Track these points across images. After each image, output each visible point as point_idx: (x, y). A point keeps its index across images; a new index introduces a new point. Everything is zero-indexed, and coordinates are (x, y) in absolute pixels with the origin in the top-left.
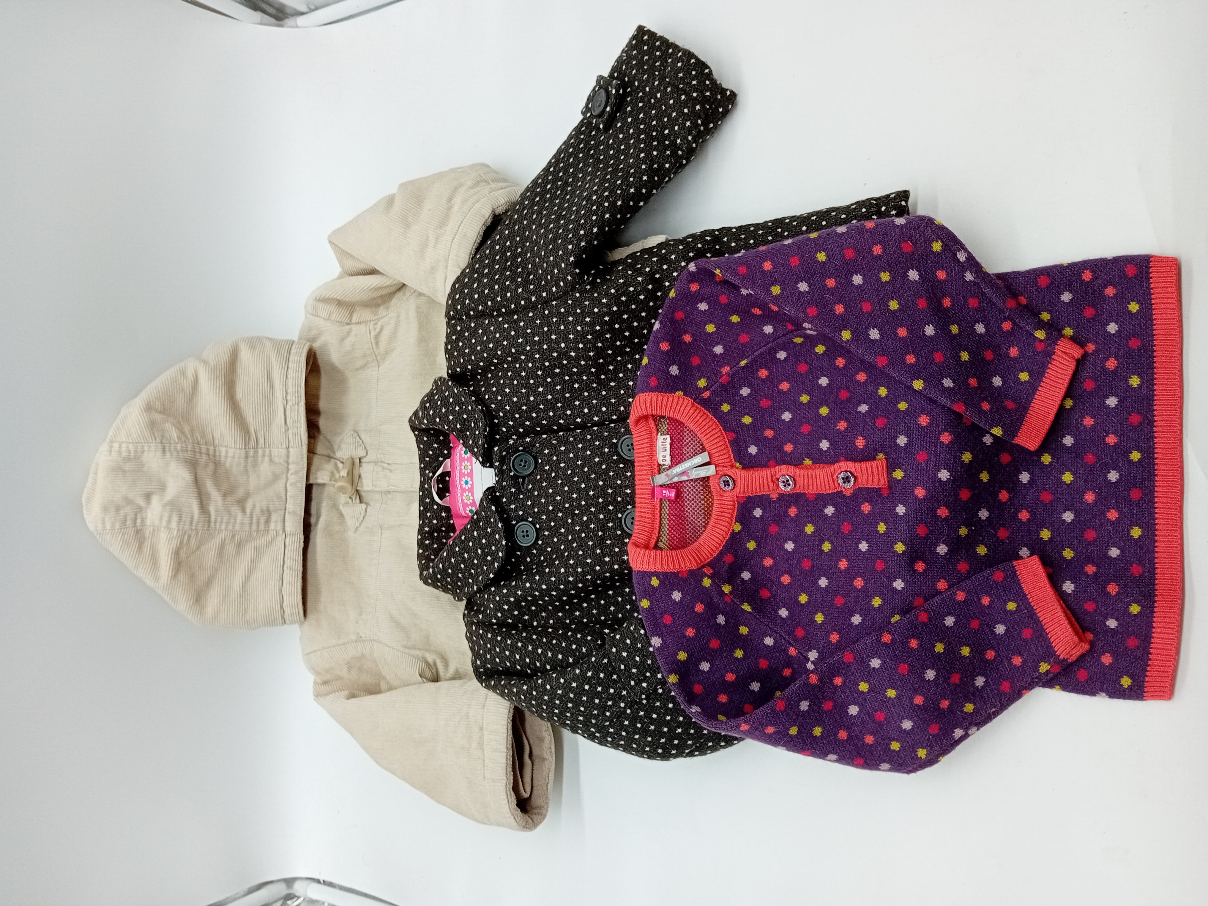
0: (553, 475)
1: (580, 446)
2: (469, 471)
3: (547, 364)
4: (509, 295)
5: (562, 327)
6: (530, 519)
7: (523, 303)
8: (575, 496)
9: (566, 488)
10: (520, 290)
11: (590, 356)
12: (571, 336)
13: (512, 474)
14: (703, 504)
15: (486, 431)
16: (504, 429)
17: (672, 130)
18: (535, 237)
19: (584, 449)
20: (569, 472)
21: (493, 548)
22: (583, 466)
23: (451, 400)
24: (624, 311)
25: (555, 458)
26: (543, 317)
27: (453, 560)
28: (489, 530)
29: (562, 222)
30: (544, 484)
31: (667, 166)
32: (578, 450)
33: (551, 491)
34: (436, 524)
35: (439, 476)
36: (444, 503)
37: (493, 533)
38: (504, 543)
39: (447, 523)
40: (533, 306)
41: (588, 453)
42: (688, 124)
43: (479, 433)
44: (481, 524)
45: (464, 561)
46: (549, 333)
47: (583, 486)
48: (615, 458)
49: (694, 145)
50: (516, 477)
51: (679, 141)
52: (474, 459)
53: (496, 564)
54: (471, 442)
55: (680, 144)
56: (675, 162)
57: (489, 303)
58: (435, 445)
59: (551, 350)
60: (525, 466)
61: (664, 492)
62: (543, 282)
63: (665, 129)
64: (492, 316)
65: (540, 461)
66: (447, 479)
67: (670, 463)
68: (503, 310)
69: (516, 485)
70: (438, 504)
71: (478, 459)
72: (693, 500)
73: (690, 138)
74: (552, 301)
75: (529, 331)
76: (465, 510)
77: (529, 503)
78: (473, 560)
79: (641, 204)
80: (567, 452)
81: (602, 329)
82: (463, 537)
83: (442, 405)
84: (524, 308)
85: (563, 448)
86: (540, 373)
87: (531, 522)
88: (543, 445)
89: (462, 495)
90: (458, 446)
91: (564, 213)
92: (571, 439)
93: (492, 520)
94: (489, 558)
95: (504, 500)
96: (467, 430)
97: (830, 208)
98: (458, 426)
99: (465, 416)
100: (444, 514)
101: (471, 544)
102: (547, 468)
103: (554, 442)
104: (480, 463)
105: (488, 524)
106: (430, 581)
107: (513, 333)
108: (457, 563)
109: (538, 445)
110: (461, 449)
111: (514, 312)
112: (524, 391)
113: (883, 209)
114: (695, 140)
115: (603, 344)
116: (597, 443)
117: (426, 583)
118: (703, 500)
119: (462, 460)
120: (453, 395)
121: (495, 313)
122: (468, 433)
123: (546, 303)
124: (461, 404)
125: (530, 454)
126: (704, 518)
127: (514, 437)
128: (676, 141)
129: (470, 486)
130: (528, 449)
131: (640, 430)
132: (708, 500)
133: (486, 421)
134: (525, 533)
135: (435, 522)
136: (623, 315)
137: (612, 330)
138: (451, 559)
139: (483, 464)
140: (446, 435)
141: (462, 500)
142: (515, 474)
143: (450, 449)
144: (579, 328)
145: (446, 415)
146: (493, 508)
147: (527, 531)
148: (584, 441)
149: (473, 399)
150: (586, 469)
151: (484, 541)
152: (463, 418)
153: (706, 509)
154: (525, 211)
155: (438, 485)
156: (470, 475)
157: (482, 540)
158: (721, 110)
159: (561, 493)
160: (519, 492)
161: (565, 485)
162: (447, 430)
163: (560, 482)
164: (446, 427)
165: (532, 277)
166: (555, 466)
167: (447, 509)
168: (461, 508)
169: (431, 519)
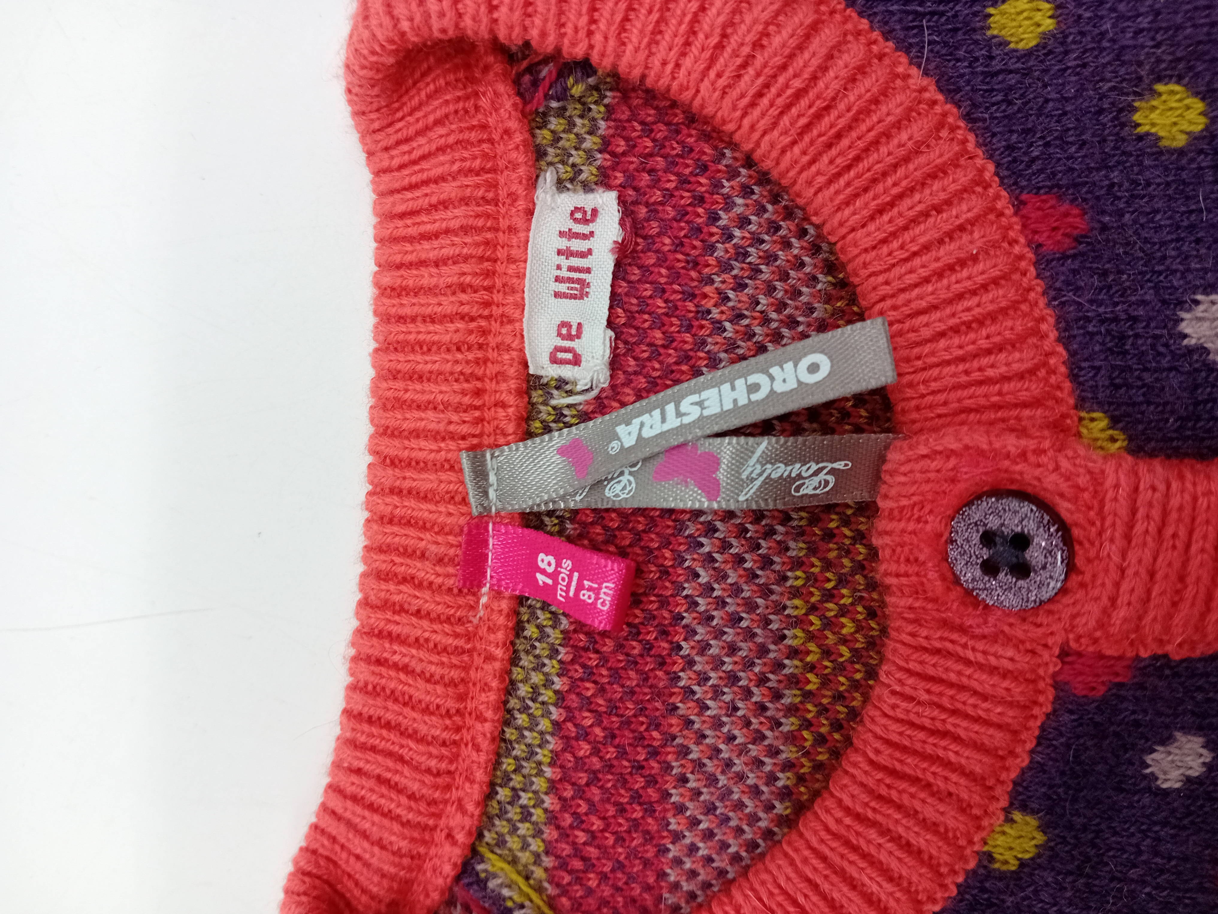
14: (794, 653)
61: (545, 561)
67: (603, 378)
72: (734, 620)
118: (799, 622)
126: (792, 738)
131: (422, 146)
132: (829, 624)
153: (813, 682)
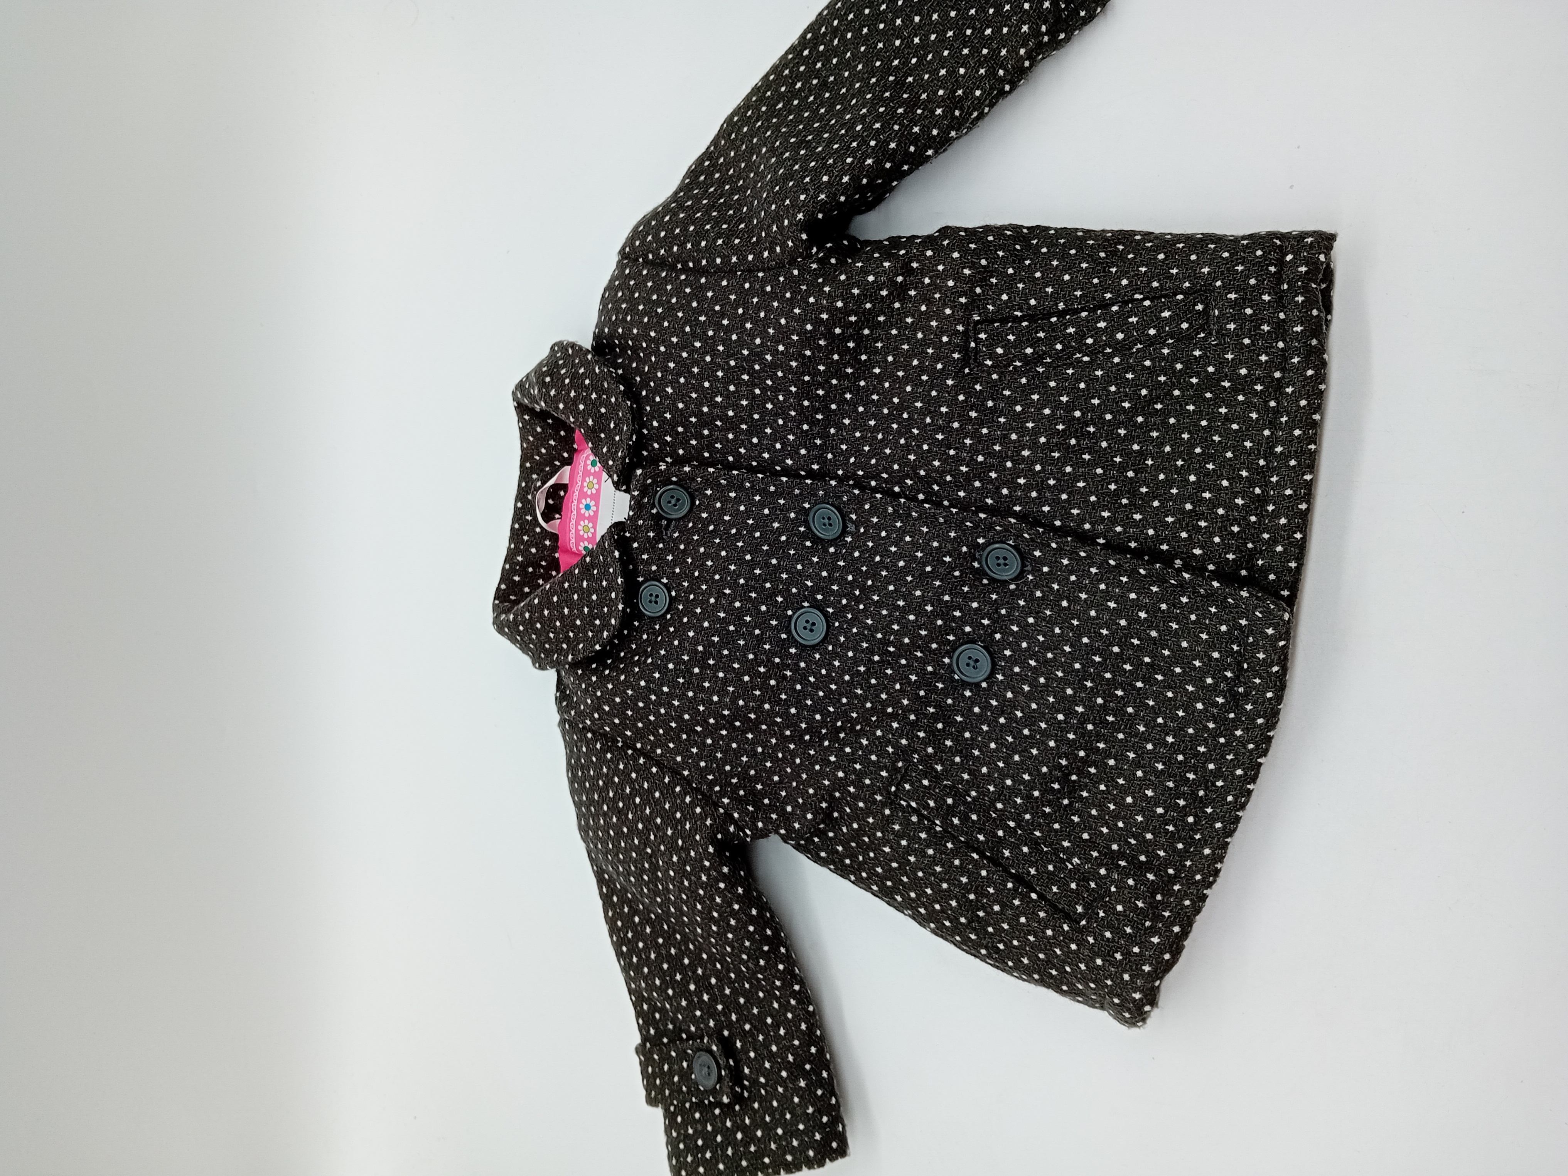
0: (711, 528)
1: (757, 498)
2: (594, 491)
3: (732, 363)
4: (703, 244)
5: (762, 315)
6: (665, 581)
7: (718, 261)
8: (732, 567)
9: (723, 553)
10: (720, 242)
11: (791, 366)
12: (771, 331)
13: (654, 511)
15: (631, 440)
16: (656, 446)
17: (997, 31)
18: (762, 167)
19: (762, 505)
20: (734, 531)
21: (606, 609)
22: (754, 528)
23: (587, 382)
24: (853, 310)
25: (718, 505)
26: (741, 292)
27: (546, 612)
28: (604, 583)
29: (802, 152)
30: (696, 538)
31: (978, 93)
32: (754, 503)
33: (702, 550)
34: (534, 554)
35: (552, 486)
36: (549, 526)
37: (609, 589)
38: (620, 607)
39: (550, 555)
40: (730, 271)
41: (766, 511)
42: (1025, 28)
43: (621, 440)
44: (595, 572)
45: (562, 618)
46: (744, 318)
47: (748, 557)
48: (802, 529)
49: (1027, 64)
50: (658, 517)
51: (1004, 52)
52: (605, 476)
53: (605, 634)
54: (605, 450)
55: (1006, 57)
56: (992, 88)
57: (675, 249)
58: (552, 443)
59: (741, 344)
60: (675, 505)
62: (754, 239)
63: (988, 27)
64: (673, 268)
65: (697, 502)
66: (562, 493)
68: (691, 265)
69: (657, 528)
70: (541, 527)
71: (611, 476)
73: (1022, 51)
74: (759, 271)
75: (717, 308)
76: (577, 545)
77: (670, 558)
78: (575, 620)
79: (930, 152)
80: (738, 501)
81: (814, 329)
82: (566, 585)
83: (572, 385)
84: (719, 269)
85: (733, 495)
86: (720, 374)
87: (665, 585)
88: (708, 482)
89: (577, 524)
90: (583, 450)
91: (810, 137)
92: (748, 484)
93: (611, 570)
94: (597, 622)
95: (635, 545)
96: (602, 431)
97: (1210, 235)
98: (590, 422)
99: (603, 410)
100: (547, 543)
101: (576, 597)
102: (704, 515)
103: (722, 481)
104: (614, 482)
105: (604, 574)
106: (506, 630)
107: (695, 304)
108: (552, 619)
109: (699, 479)
110: (587, 458)
111: (704, 272)
112: (694, 395)
113: (1289, 257)
114: (1030, 56)
115: (813, 353)
116: (782, 502)
117: (500, 631)
119: (587, 473)
120: (591, 374)
121: (679, 266)
122: (603, 435)
123: (750, 271)
124: (600, 391)
125: (686, 489)
127: (669, 460)
128: (1000, 52)
129: (592, 514)
130: (684, 482)
133: (634, 426)
134: (653, 598)
135: (533, 550)
136: (850, 315)
137: (829, 335)
138: (543, 610)
139: (617, 485)
140: (570, 430)
141: (577, 531)
142: (658, 513)
143: (572, 452)
144: (783, 321)
145: (575, 402)
146: (617, 554)
147: (657, 596)
148: (764, 492)
149: (622, 388)
150: (758, 534)
151: (594, 597)
152: (600, 412)
154: (759, 123)
155: (547, 499)
156: (596, 497)
157: (592, 595)
158: (1082, 14)
159: (716, 557)
160: (659, 538)
161: (724, 549)
162: (573, 423)
163: (717, 541)
164: (572, 420)
165: (742, 226)
166: (716, 517)
167: (554, 537)
168: (573, 541)
169: (528, 545)
